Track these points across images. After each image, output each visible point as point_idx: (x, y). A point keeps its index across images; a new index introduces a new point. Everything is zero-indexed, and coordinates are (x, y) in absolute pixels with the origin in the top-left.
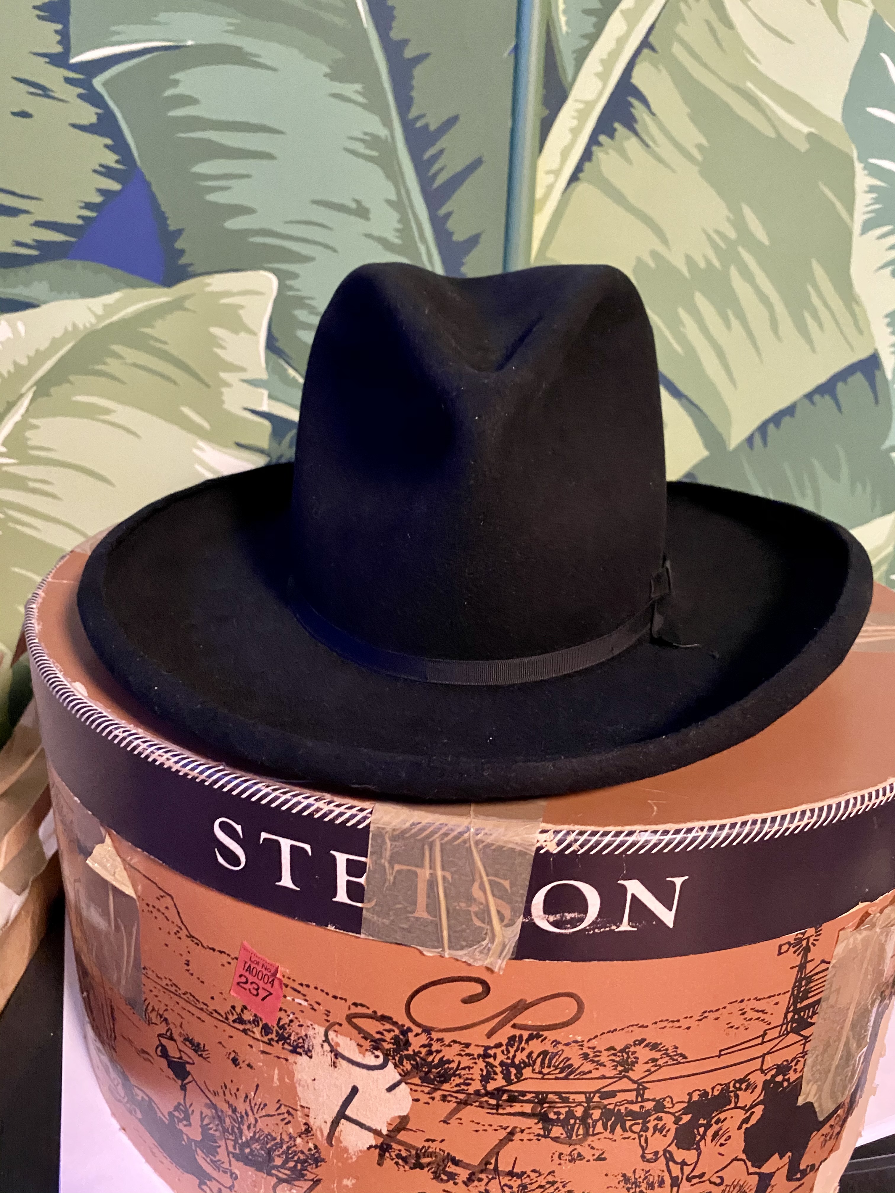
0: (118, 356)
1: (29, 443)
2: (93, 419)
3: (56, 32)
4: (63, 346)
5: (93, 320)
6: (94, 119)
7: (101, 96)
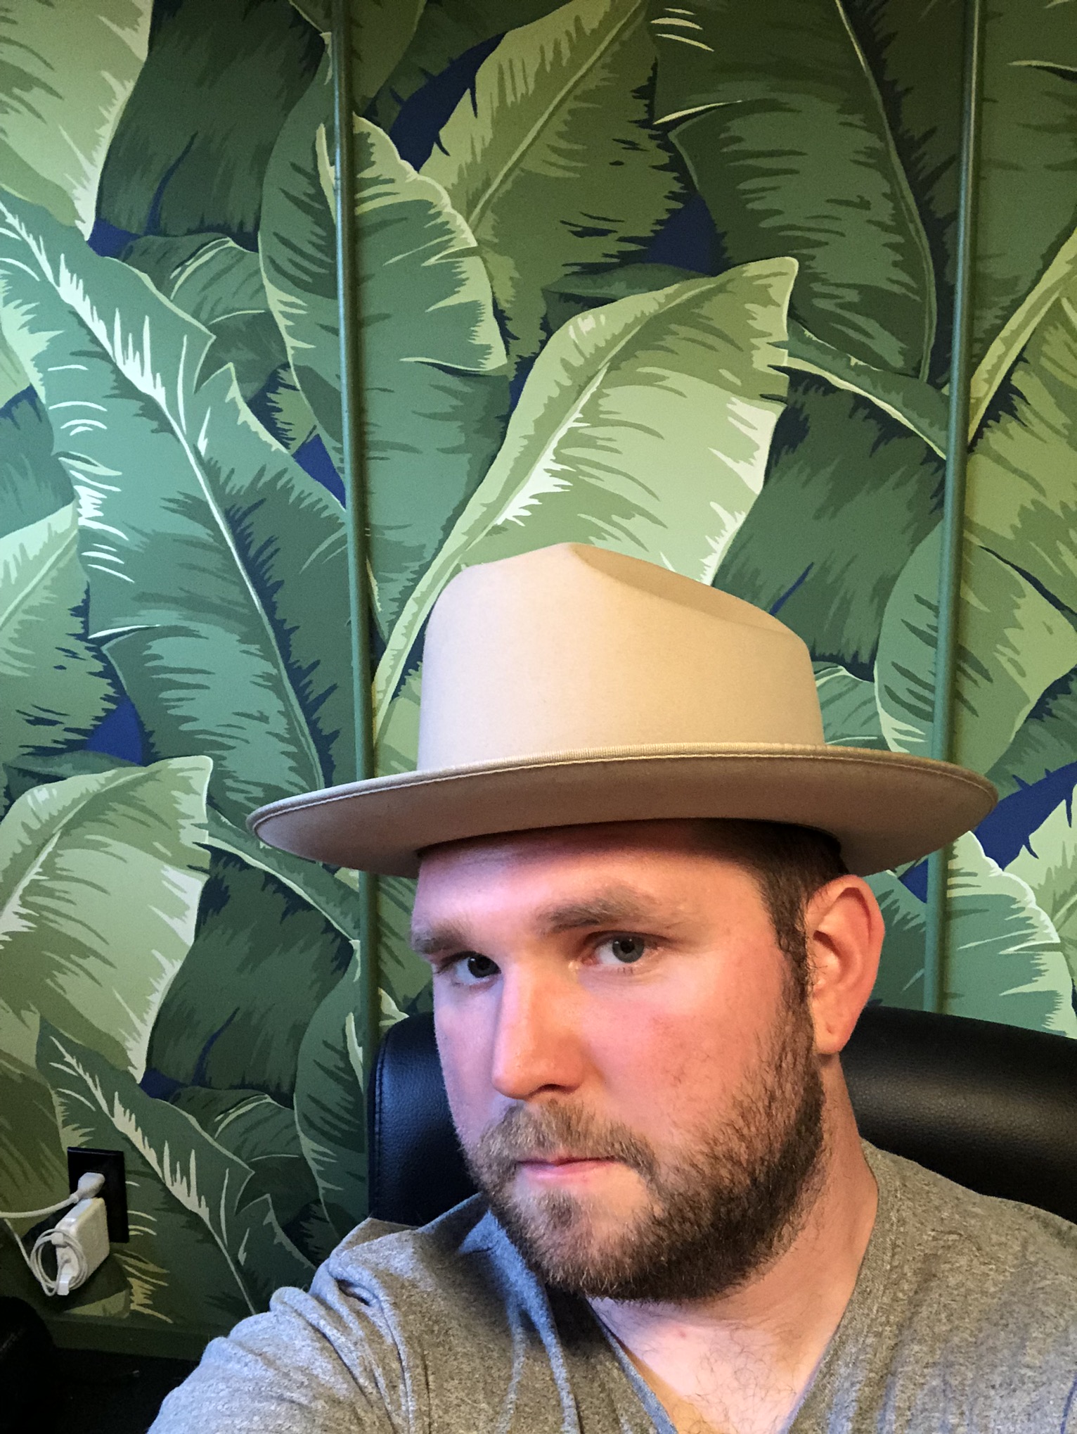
0: (674, 333)
1: (601, 409)
2: (652, 385)
3: (646, 105)
4: (633, 329)
5: (657, 308)
6: (667, 161)
7: (673, 145)
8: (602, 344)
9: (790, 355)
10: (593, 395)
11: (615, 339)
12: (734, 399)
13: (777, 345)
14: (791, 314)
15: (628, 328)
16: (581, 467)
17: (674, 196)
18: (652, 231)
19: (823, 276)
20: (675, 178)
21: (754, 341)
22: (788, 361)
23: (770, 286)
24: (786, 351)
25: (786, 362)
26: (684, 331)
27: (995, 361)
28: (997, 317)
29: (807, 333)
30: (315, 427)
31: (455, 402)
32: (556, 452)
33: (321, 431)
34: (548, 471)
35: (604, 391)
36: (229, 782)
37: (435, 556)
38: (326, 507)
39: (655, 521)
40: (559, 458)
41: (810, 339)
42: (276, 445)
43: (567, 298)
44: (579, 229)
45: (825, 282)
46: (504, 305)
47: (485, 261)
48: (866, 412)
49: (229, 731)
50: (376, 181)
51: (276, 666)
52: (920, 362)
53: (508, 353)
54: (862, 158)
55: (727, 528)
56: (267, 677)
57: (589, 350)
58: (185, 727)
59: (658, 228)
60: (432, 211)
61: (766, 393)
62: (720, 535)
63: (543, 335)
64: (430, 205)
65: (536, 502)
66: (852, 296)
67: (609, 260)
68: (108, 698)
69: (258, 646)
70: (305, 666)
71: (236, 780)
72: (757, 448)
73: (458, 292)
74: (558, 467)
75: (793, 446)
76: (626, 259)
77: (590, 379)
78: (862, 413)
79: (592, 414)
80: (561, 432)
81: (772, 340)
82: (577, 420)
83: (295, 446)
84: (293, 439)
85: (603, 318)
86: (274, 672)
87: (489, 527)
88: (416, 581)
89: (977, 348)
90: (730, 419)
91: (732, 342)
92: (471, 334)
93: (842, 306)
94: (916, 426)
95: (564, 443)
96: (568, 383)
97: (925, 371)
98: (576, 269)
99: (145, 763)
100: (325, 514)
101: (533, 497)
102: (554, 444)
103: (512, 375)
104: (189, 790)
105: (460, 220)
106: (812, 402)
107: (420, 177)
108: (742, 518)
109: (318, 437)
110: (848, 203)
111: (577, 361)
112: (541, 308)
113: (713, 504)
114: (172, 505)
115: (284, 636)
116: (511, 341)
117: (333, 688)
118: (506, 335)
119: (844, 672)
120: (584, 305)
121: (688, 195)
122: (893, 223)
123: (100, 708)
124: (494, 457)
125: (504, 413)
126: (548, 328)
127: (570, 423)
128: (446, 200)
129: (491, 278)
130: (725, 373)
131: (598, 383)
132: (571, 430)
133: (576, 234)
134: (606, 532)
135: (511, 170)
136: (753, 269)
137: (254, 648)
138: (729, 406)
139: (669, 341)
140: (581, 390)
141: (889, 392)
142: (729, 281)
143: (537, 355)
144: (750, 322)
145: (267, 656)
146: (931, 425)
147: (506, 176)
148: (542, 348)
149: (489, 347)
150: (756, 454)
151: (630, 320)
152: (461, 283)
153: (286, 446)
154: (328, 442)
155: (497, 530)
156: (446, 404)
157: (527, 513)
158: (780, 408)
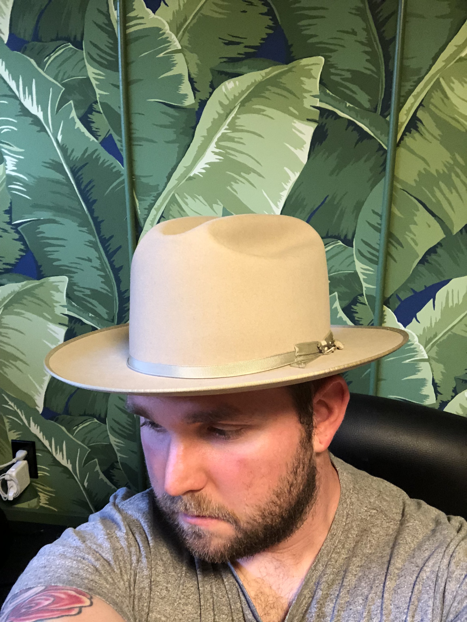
8: (237, 95)
9: (320, 101)
10: (233, 118)
11: (243, 92)
12: (295, 121)
13: (315, 96)
14: (321, 82)
15: (248, 87)
16: (228, 151)
17: (269, 27)
18: (259, 43)
19: (335, 65)
20: (270, 19)
21: (305, 95)
22: (319, 104)
23: (312, 69)
24: (318, 99)
25: (318, 104)
26: (274, 89)
27: (410, 106)
28: (411, 86)
29: (328, 91)
30: (109, 130)
31: (172, 120)
32: (216, 143)
33: (112, 132)
34: (213, 152)
35: (238, 116)
36: (75, 288)
37: (164, 189)
38: (115, 167)
39: (260, 175)
40: (218, 146)
41: (329, 94)
42: (92, 138)
43: (221, 73)
44: (227, 42)
45: (336, 68)
46: (193, 76)
47: (185, 56)
48: (353, 127)
49: (74, 265)
50: (136, 18)
51: (94, 237)
52: (377, 106)
53: (195, 98)
54: (354, 12)
55: (291, 179)
56: (90, 242)
57: (231, 97)
58: (55, 263)
59: (262, 42)
60: (161, 32)
61: (309, 118)
62: (288, 182)
63: (211, 90)
64: (160, 29)
65: (208, 166)
66: (348, 75)
67: (240, 56)
68: (21, 250)
69: (86, 228)
70: (107, 237)
71: (78, 286)
72: (305, 143)
73: (173, 69)
74: (217, 150)
75: (321, 143)
76: (248, 56)
77: (231, 111)
78: (351, 128)
79: (232, 127)
80: (219, 135)
81: (312, 94)
82: (226, 129)
83: (101, 138)
84: (100, 136)
85: (237, 83)
86: (94, 240)
87: (187, 177)
88: (155, 201)
89: (402, 99)
90: (294, 130)
91: (295, 95)
92: (178, 89)
93: (343, 79)
94: (374, 134)
95: (220, 140)
96: (222, 112)
97: (379, 109)
98: (225, 60)
99: (39, 278)
100: (114, 170)
101: (206, 164)
102: (215, 140)
103: (197, 107)
104: (58, 291)
105: (173, 36)
106: (330, 122)
107: (156, 17)
108: (298, 175)
109: (111, 135)
110: (347, 32)
111: (226, 102)
112: (210, 78)
113: (286, 168)
114: (48, 165)
115: (98, 224)
116: (196, 92)
117: (120, 247)
118: (194, 90)
119: (341, 243)
120: (228, 77)
121: (276, 27)
122: (367, 42)
123: (18, 254)
124: (189, 146)
125: (193, 125)
126: (213, 87)
127: (223, 130)
128: (167, 27)
129: (187, 63)
130: (291, 109)
131: (235, 113)
132: (223, 134)
133: (225, 43)
134: (239, 180)
135: (196, 14)
136: (305, 61)
137: (85, 229)
138: (293, 124)
139: (267, 94)
140: (228, 115)
141: (363, 119)
142: (293, 67)
143: (208, 99)
144: (303, 86)
145: (91, 233)
146: (381, 134)
147: (194, 16)
148: (210, 96)
149: (186, 95)
150: (304, 146)
151: (250, 84)
152: (174, 65)
153: (97, 139)
154: (116, 138)
155: (190, 178)
156: (167, 120)
157: (204, 171)
158: (315, 125)
